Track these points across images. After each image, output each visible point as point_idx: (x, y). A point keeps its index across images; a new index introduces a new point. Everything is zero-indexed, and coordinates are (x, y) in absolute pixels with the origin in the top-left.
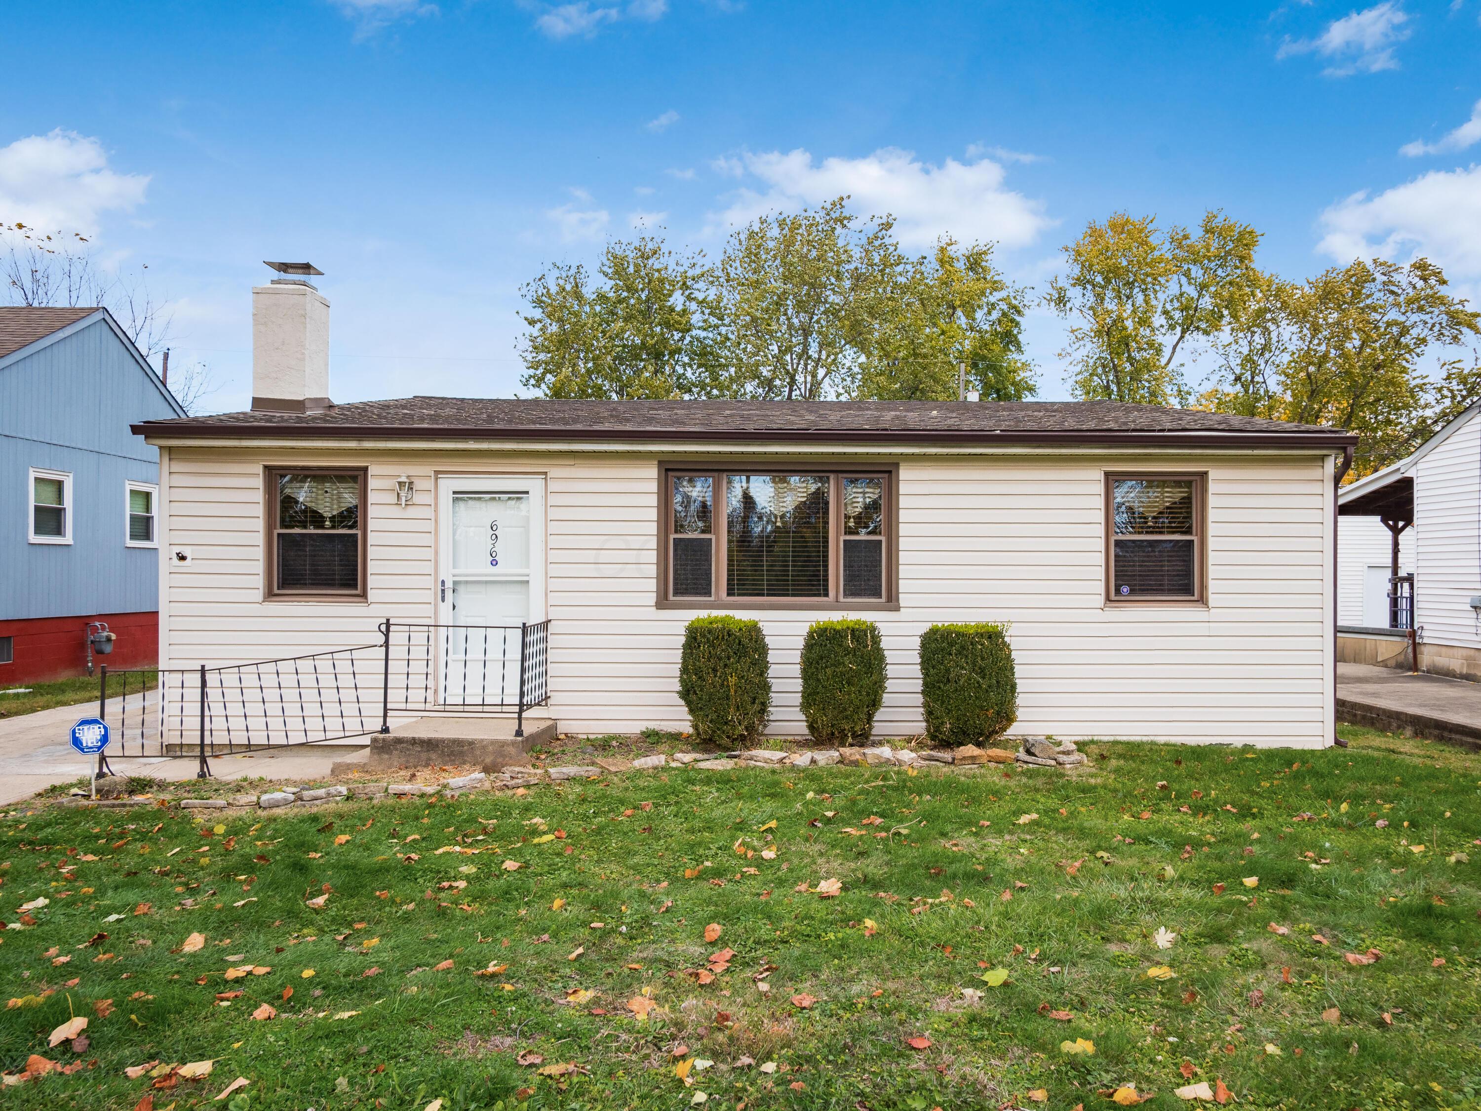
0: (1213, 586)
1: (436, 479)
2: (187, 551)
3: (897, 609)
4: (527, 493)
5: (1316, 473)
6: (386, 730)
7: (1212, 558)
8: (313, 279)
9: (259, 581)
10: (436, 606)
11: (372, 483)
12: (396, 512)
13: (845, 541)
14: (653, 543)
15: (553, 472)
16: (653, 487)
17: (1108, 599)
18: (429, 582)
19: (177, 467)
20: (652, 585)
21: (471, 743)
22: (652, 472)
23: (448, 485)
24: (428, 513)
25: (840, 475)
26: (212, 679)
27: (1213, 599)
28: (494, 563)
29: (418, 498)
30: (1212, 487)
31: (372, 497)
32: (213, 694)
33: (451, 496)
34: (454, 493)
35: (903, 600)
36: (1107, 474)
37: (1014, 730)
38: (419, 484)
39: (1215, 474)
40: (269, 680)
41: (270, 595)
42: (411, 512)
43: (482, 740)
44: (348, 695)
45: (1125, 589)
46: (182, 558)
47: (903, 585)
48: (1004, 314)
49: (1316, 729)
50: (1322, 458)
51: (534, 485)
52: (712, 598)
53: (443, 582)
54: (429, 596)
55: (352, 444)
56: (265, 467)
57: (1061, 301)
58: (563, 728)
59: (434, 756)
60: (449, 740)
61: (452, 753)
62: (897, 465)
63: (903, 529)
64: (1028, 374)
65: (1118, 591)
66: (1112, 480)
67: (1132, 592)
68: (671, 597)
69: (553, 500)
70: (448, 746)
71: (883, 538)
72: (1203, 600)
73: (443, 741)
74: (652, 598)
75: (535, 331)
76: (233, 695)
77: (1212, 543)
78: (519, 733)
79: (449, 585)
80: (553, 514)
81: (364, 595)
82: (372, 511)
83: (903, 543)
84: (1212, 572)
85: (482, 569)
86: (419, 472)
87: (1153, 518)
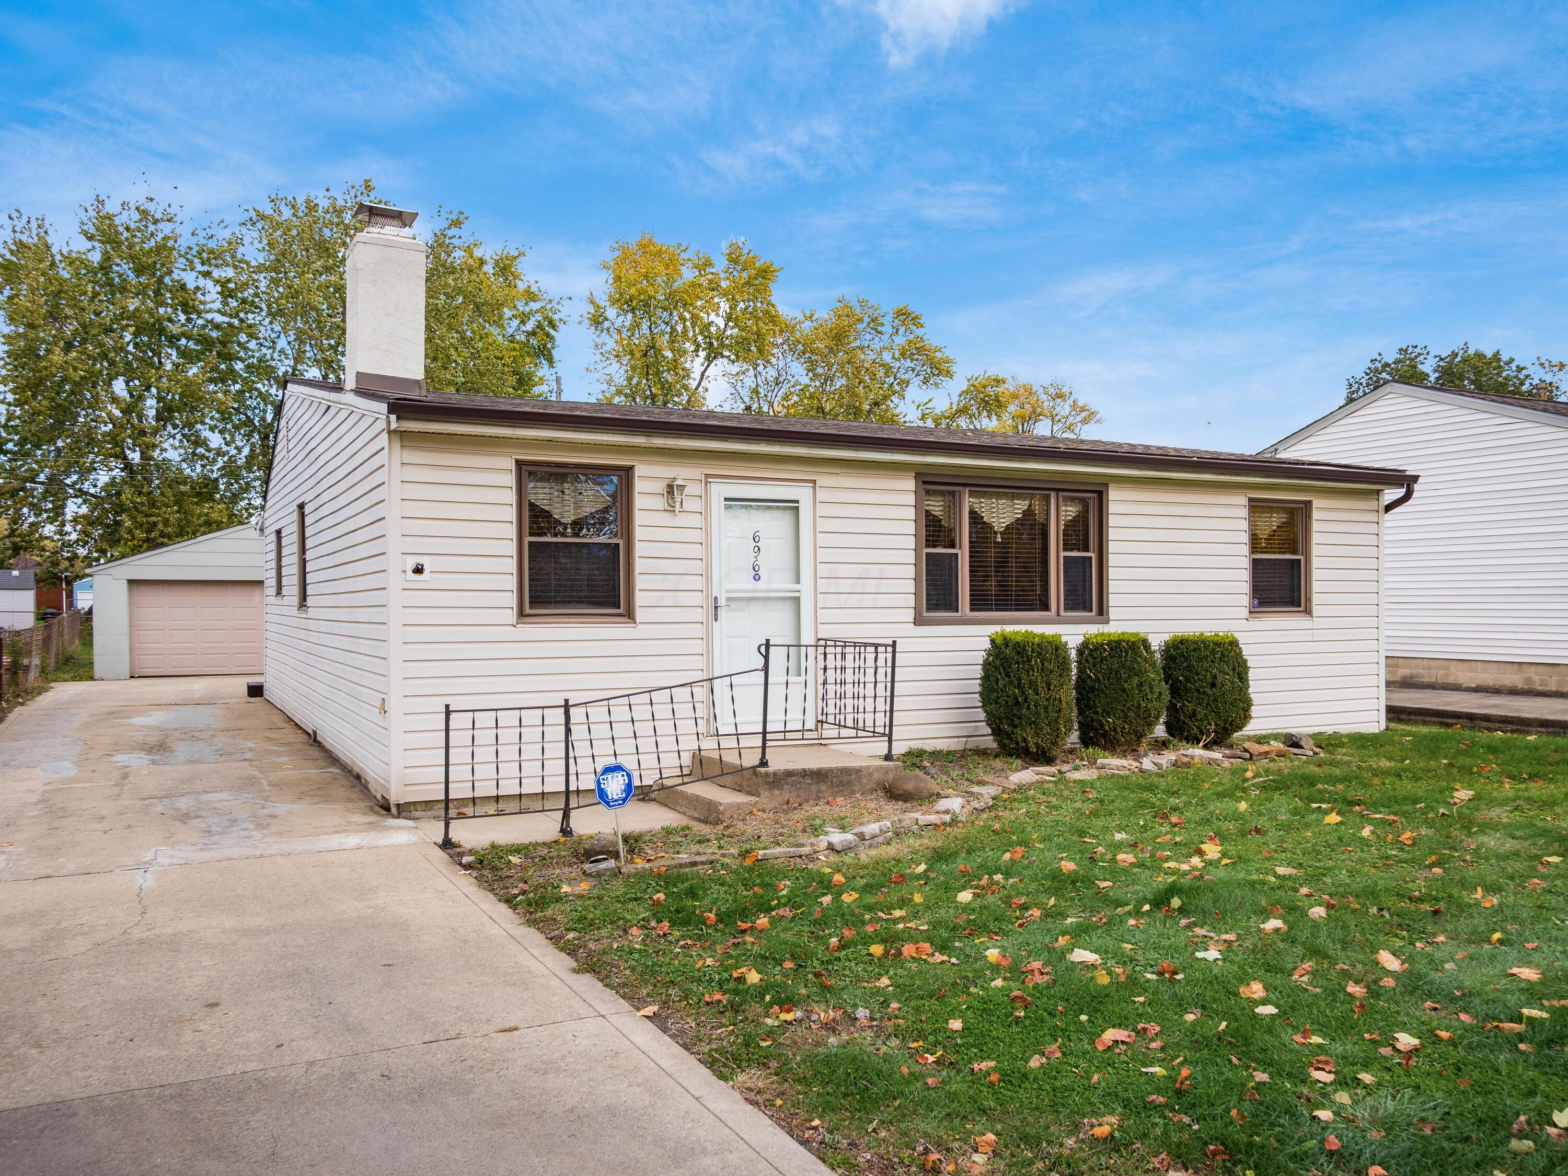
0: (1314, 599)
1: (706, 482)
2: (426, 561)
3: (1106, 620)
4: (797, 502)
5: (1374, 504)
7: (1316, 574)
9: (512, 600)
10: (707, 625)
11: (638, 486)
12: (666, 519)
13: (1064, 557)
14: (911, 557)
15: (822, 480)
16: (911, 499)
17: (1251, 610)
18: (700, 598)
19: (412, 456)
20: (909, 600)
22: (909, 484)
23: (721, 489)
24: (697, 521)
25: (1061, 494)
27: (1316, 610)
28: (757, 578)
29: (687, 504)
30: (1316, 515)
31: (637, 501)
33: (723, 503)
34: (726, 499)
35: (1111, 613)
36: (1251, 500)
38: (688, 489)
39: (1318, 503)
41: (522, 615)
42: (681, 520)
45: (1256, 602)
46: (419, 571)
47: (1110, 600)
49: (1374, 718)
50: (1378, 492)
51: (802, 494)
52: (959, 614)
53: (716, 598)
54: (699, 615)
56: (518, 462)
62: (1106, 485)
63: (1110, 547)
65: (1253, 604)
66: (1255, 506)
67: (1261, 604)
68: (925, 613)
69: (822, 510)
71: (1093, 555)
72: (1308, 612)
74: (909, 615)
77: (1316, 562)
79: (722, 602)
80: (820, 525)
81: (629, 615)
82: (638, 518)
83: (1112, 560)
84: (1316, 586)
85: (745, 584)
86: (683, 473)
87: (1265, 539)
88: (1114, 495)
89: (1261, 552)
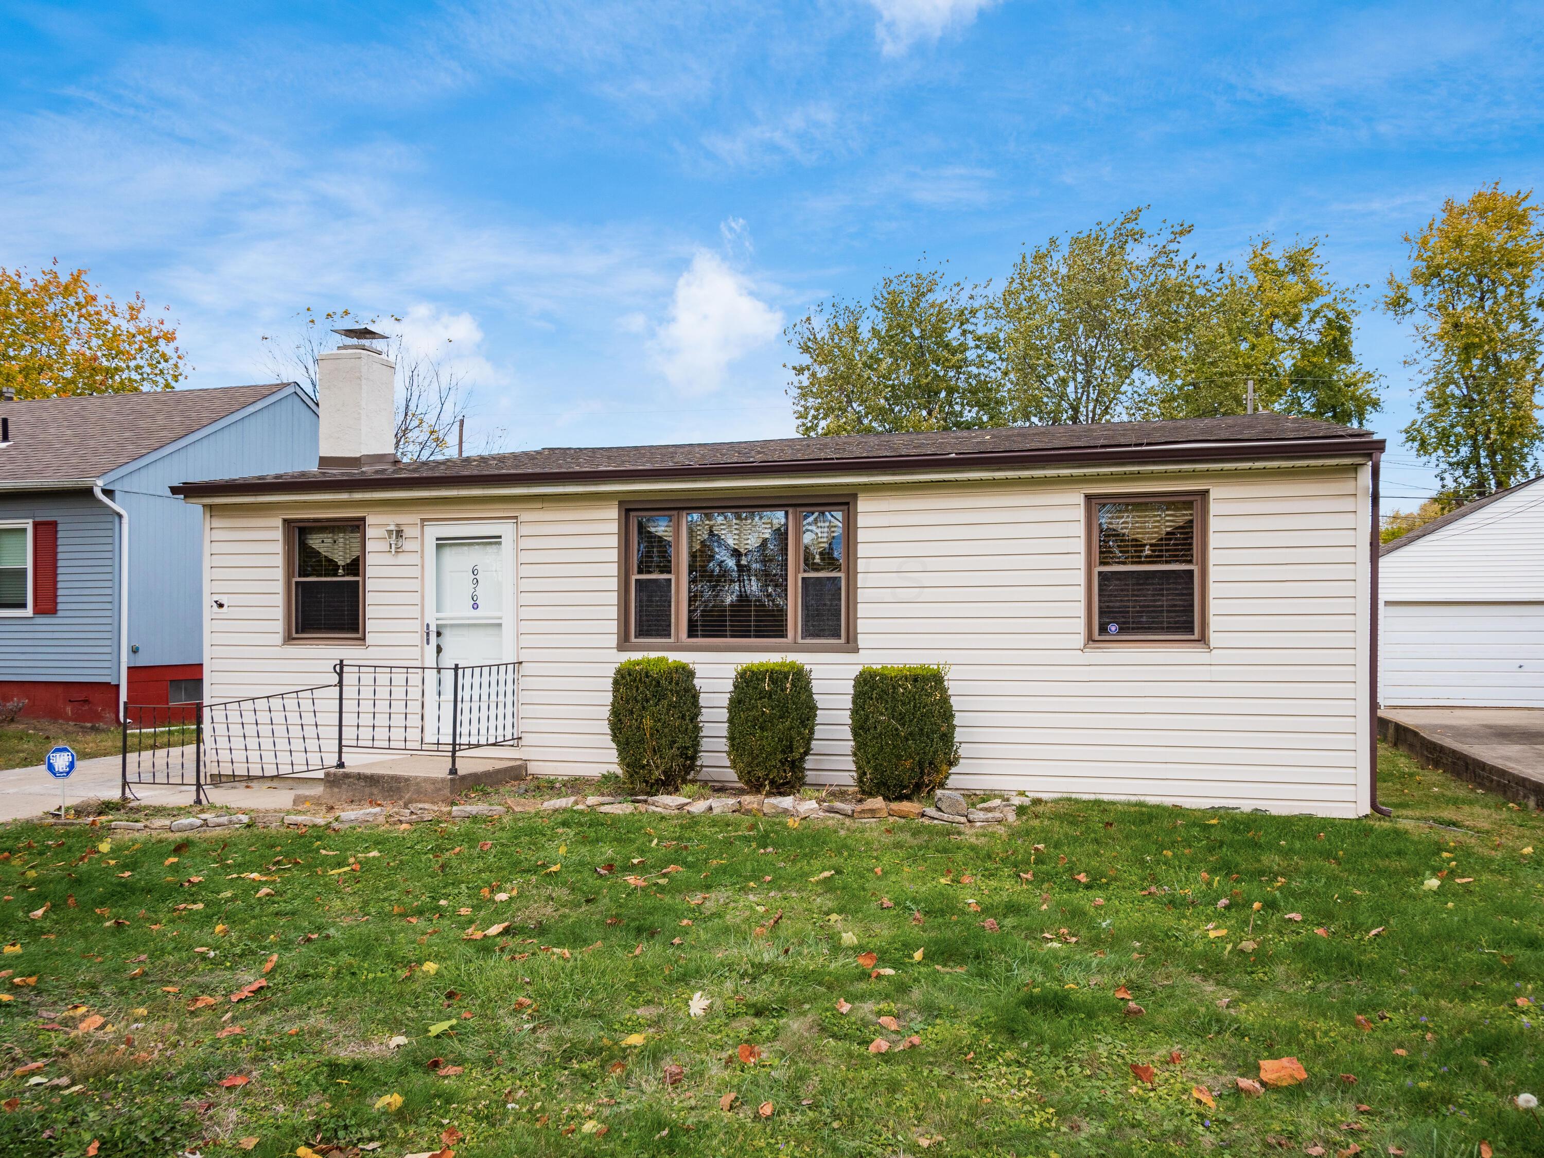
0: (1214, 623)
1: (423, 526)
2: (223, 599)
3: (856, 650)
4: (500, 537)
5: (1346, 486)
6: (341, 765)
7: (1214, 590)
9: (279, 626)
10: (422, 648)
11: (370, 532)
12: (388, 559)
13: (803, 579)
14: (613, 584)
15: (524, 516)
16: (614, 527)
17: (1090, 639)
18: (416, 626)
19: (217, 523)
20: (613, 627)
21: (407, 780)
22: (612, 513)
23: (433, 532)
24: (416, 559)
25: (799, 509)
27: (1214, 638)
28: (475, 606)
29: (408, 545)
30: (1215, 508)
31: (370, 546)
33: (435, 542)
34: (438, 539)
35: (862, 641)
36: (1088, 498)
38: (408, 532)
39: (1217, 492)
41: (289, 639)
42: (402, 559)
43: (416, 777)
44: (310, 732)
45: (1113, 628)
46: (221, 606)
47: (862, 626)
48: (1329, 322)
49: (1347, 793)
50: (1355, 468)
51: (505, 529)
52: (672, 640)
53: (428, 625)
54: (417, 639)
55: (344, 496)
56: (285, 520)
58: (533, 768)
59: (375, 791)
60: (388, 776)
61: (391, 789)
62: (855, 497)
63: (861, 565)
65: (1103, 629)
66: (1094, 504)
67: (1122, 630)
68: (633, 639)
69: (525, 543)
70: (387, 782)
71: (842, 575)
72: (1203, 639)
73: (383, 777)
74: (613, 640)
77: (1214, 574)
78: (453, 771)
79: (433, 628)
80: (525, 557)
81: (361, 639)
82: (370, 559)
83: (861, 580)
84: (1214, 606)
85: (464, 612)
86: (408, 519)
87: (1151, 545)
88: (863, 505)
89: (1119, 563)
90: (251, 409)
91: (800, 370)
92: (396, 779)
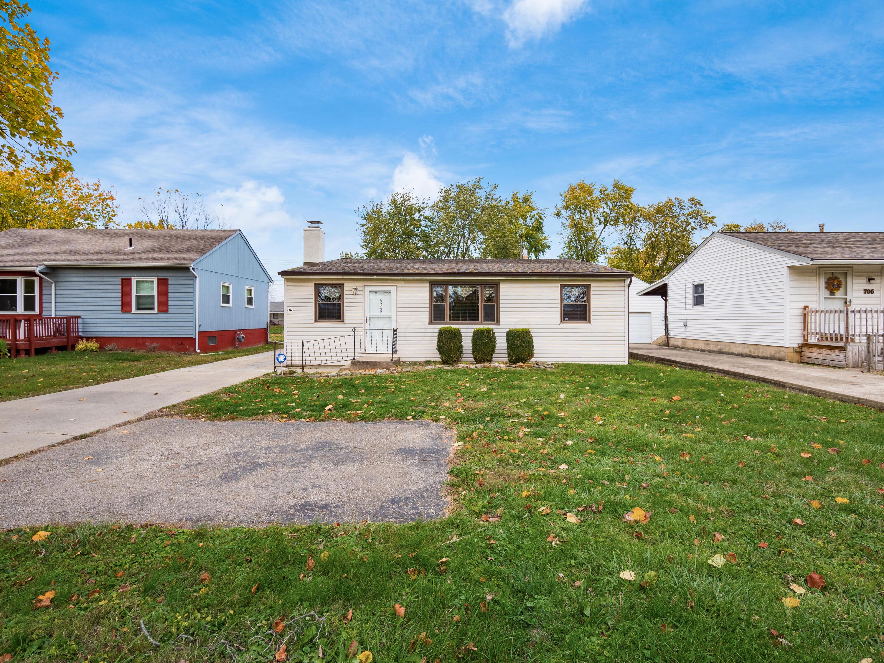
0: (592, 318)
1: (364, 287)
2: (292, 309)
3: (499, 325)
4: (391, 291)
5: (622, 284)
6: (354, 359)
7: (592, 309)
8: (320, 225)
9: (313, 317)
10: (365, 324)
11: (345, 288)
12: (352, 297)
13: (484, 305)
14: (428, 305)
15: (398, 285)
16: (428, 289)
17: (561, 321)
18: (362, 317)
19: (289, 284)
20: (427, 318)
21: (379, 362)
22: (427, 285)
23: (368, 289)
24: (362, 297)
25: (482, 286)
26: (306, 346)
27: (592, 321)
28: (381, 312)
29: (359, 293)
30: (592, 289)
31: (345, 293)
32: (306, 350)
34: (369, 291)
35: (501, 322)
36: (561, 285)
37: (533, 360)
38: (359, 289)
39: (593, 285)
40: (316, 346)
41: (316, 321)
42: (357, 297)
43: (382, 362)
44: (344, 350)
45: (567, 319)
46: (291, 310)
47: (501, 318)
48: (537, 220)
49: (623, 359)
50: (624, 280)
51: (392, 289)
52: (445, 322)
53: (366, 317)
54: (362, 321)
55: (341, 277)
56: (314, 284)
57: (558, 214)
58: (402, 360)
59: (369, 366)
60: (373, 361)
61: (374, 365)
62: (499, 283)
63: (501, 301)
64: (546, 241)
65: (564, 319)
66: (562, 287)
67: (569, 319)
68: (433, 322)
69: (398, 293)
70: (373, 363)
71: (495, 304)
72: (589, 322)
74: (427, 322)
75: (364, 229)
76: (311, 350)
77: (592, 305)
78: (392, 360)
79: (368, 318)
80: (398, 297)
81: (343, 321)
82: (345, 297)
83: (501, 305)
84: (592, 313)
85: (377, 313)
86: (359, 285)
88: (502, 285)
90: (229, 239)
91: (363, 226)
92: (375, 362)
